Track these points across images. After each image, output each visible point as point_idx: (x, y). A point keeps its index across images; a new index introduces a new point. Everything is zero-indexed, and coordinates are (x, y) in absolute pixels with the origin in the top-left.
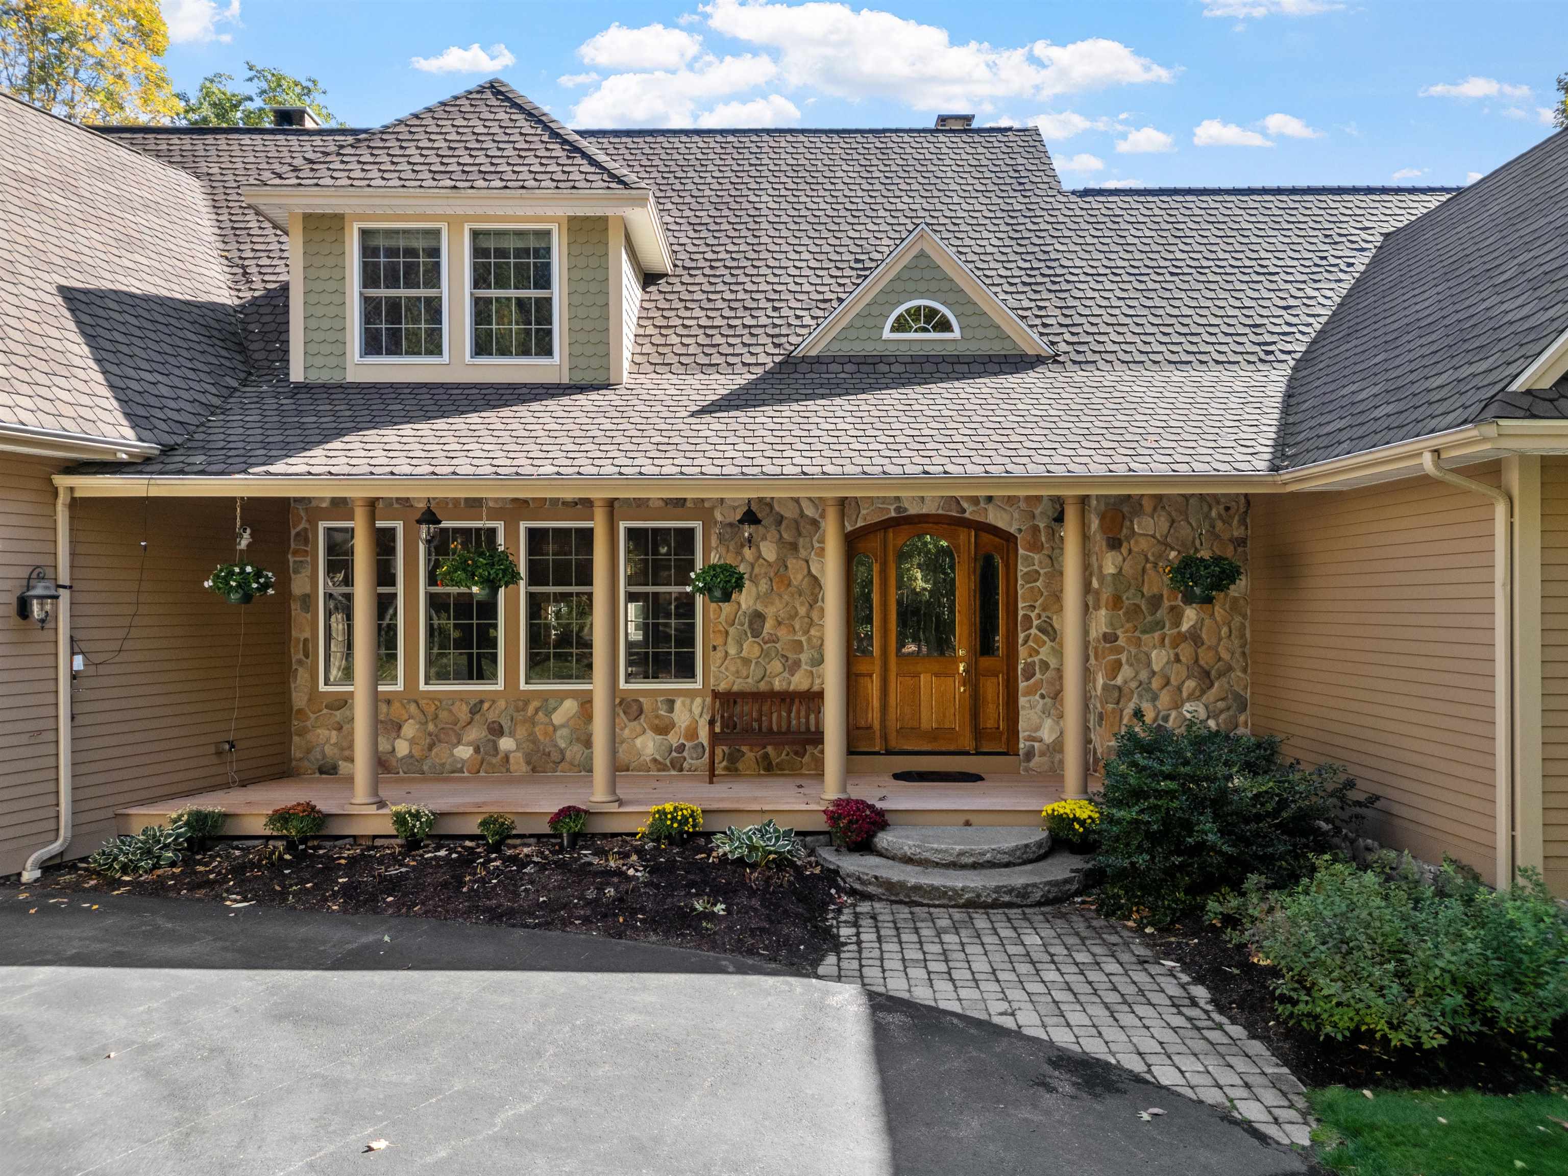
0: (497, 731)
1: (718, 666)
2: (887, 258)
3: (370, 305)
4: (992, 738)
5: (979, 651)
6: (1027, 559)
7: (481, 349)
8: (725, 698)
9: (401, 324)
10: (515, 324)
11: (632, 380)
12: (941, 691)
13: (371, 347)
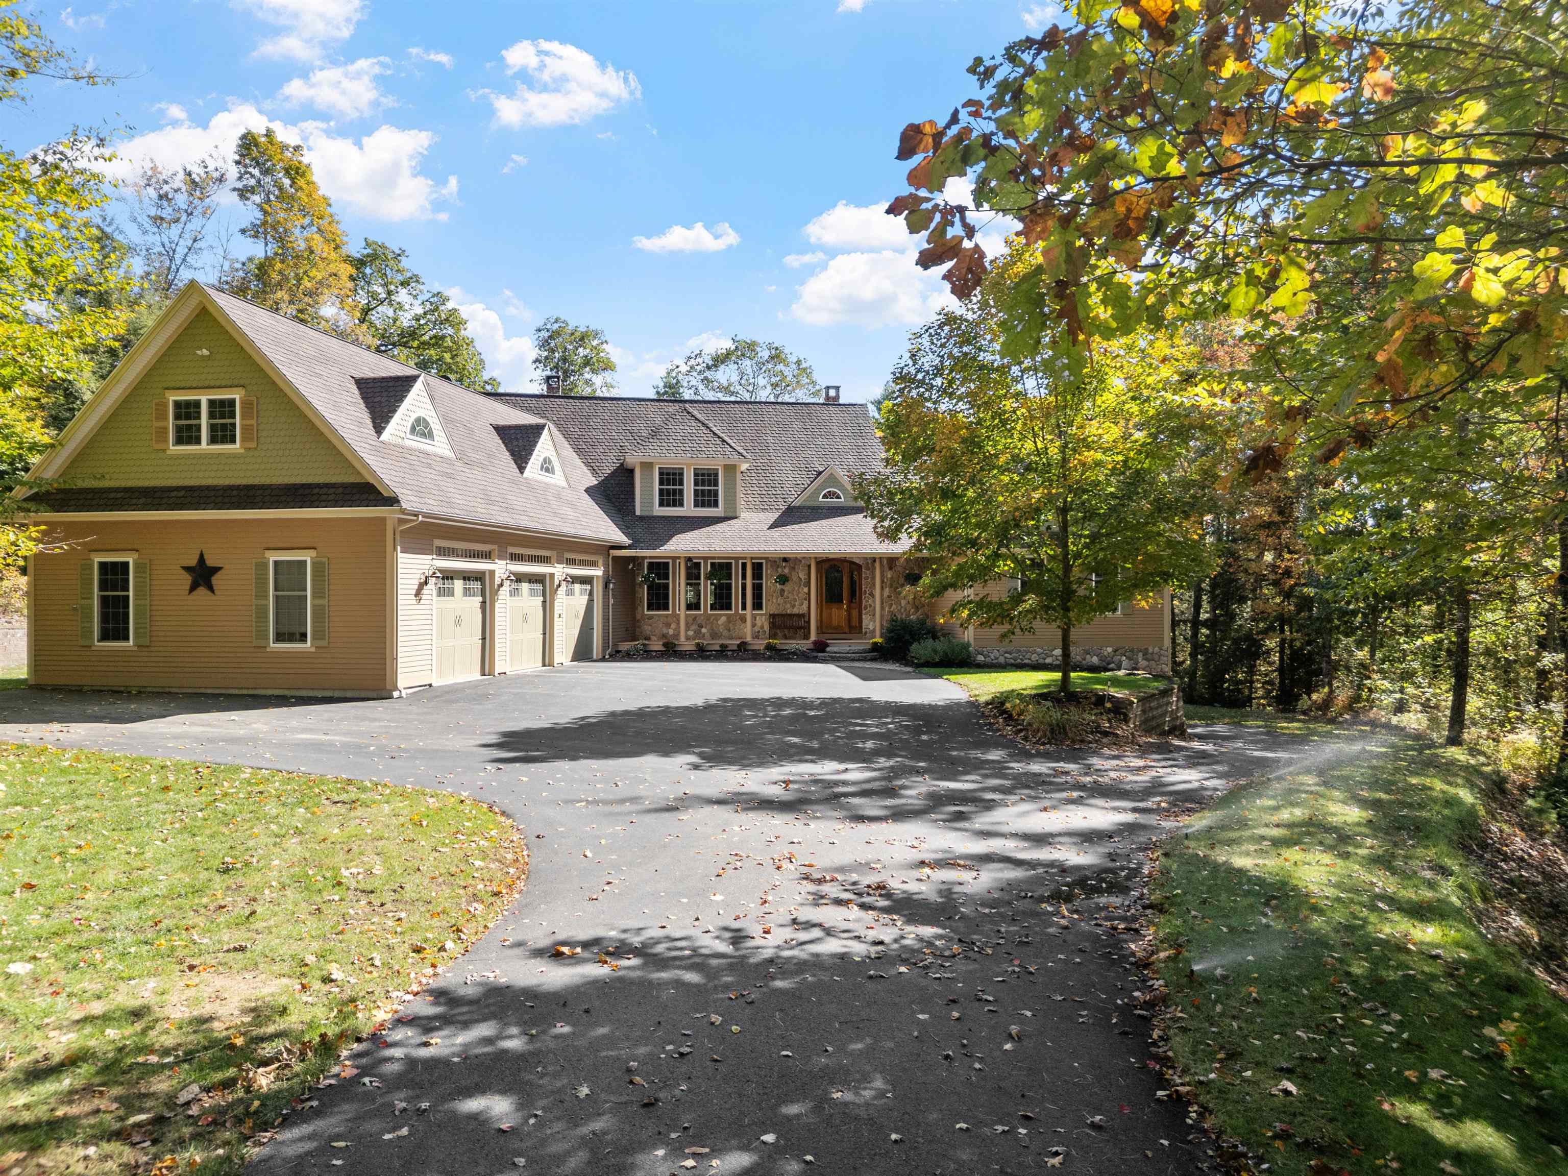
0: (701, 626)
1: (770, 606)
2: (820, 473)
3: (661, 491)
4: (855, 628)
5: (851, 601)
6: (865, 573)
7: (696, 505)
8: (773, 616)
9: (671, 497)
10: (706, 498)
11: (743, 515)
12: (839, 614)
13: (661, 504)
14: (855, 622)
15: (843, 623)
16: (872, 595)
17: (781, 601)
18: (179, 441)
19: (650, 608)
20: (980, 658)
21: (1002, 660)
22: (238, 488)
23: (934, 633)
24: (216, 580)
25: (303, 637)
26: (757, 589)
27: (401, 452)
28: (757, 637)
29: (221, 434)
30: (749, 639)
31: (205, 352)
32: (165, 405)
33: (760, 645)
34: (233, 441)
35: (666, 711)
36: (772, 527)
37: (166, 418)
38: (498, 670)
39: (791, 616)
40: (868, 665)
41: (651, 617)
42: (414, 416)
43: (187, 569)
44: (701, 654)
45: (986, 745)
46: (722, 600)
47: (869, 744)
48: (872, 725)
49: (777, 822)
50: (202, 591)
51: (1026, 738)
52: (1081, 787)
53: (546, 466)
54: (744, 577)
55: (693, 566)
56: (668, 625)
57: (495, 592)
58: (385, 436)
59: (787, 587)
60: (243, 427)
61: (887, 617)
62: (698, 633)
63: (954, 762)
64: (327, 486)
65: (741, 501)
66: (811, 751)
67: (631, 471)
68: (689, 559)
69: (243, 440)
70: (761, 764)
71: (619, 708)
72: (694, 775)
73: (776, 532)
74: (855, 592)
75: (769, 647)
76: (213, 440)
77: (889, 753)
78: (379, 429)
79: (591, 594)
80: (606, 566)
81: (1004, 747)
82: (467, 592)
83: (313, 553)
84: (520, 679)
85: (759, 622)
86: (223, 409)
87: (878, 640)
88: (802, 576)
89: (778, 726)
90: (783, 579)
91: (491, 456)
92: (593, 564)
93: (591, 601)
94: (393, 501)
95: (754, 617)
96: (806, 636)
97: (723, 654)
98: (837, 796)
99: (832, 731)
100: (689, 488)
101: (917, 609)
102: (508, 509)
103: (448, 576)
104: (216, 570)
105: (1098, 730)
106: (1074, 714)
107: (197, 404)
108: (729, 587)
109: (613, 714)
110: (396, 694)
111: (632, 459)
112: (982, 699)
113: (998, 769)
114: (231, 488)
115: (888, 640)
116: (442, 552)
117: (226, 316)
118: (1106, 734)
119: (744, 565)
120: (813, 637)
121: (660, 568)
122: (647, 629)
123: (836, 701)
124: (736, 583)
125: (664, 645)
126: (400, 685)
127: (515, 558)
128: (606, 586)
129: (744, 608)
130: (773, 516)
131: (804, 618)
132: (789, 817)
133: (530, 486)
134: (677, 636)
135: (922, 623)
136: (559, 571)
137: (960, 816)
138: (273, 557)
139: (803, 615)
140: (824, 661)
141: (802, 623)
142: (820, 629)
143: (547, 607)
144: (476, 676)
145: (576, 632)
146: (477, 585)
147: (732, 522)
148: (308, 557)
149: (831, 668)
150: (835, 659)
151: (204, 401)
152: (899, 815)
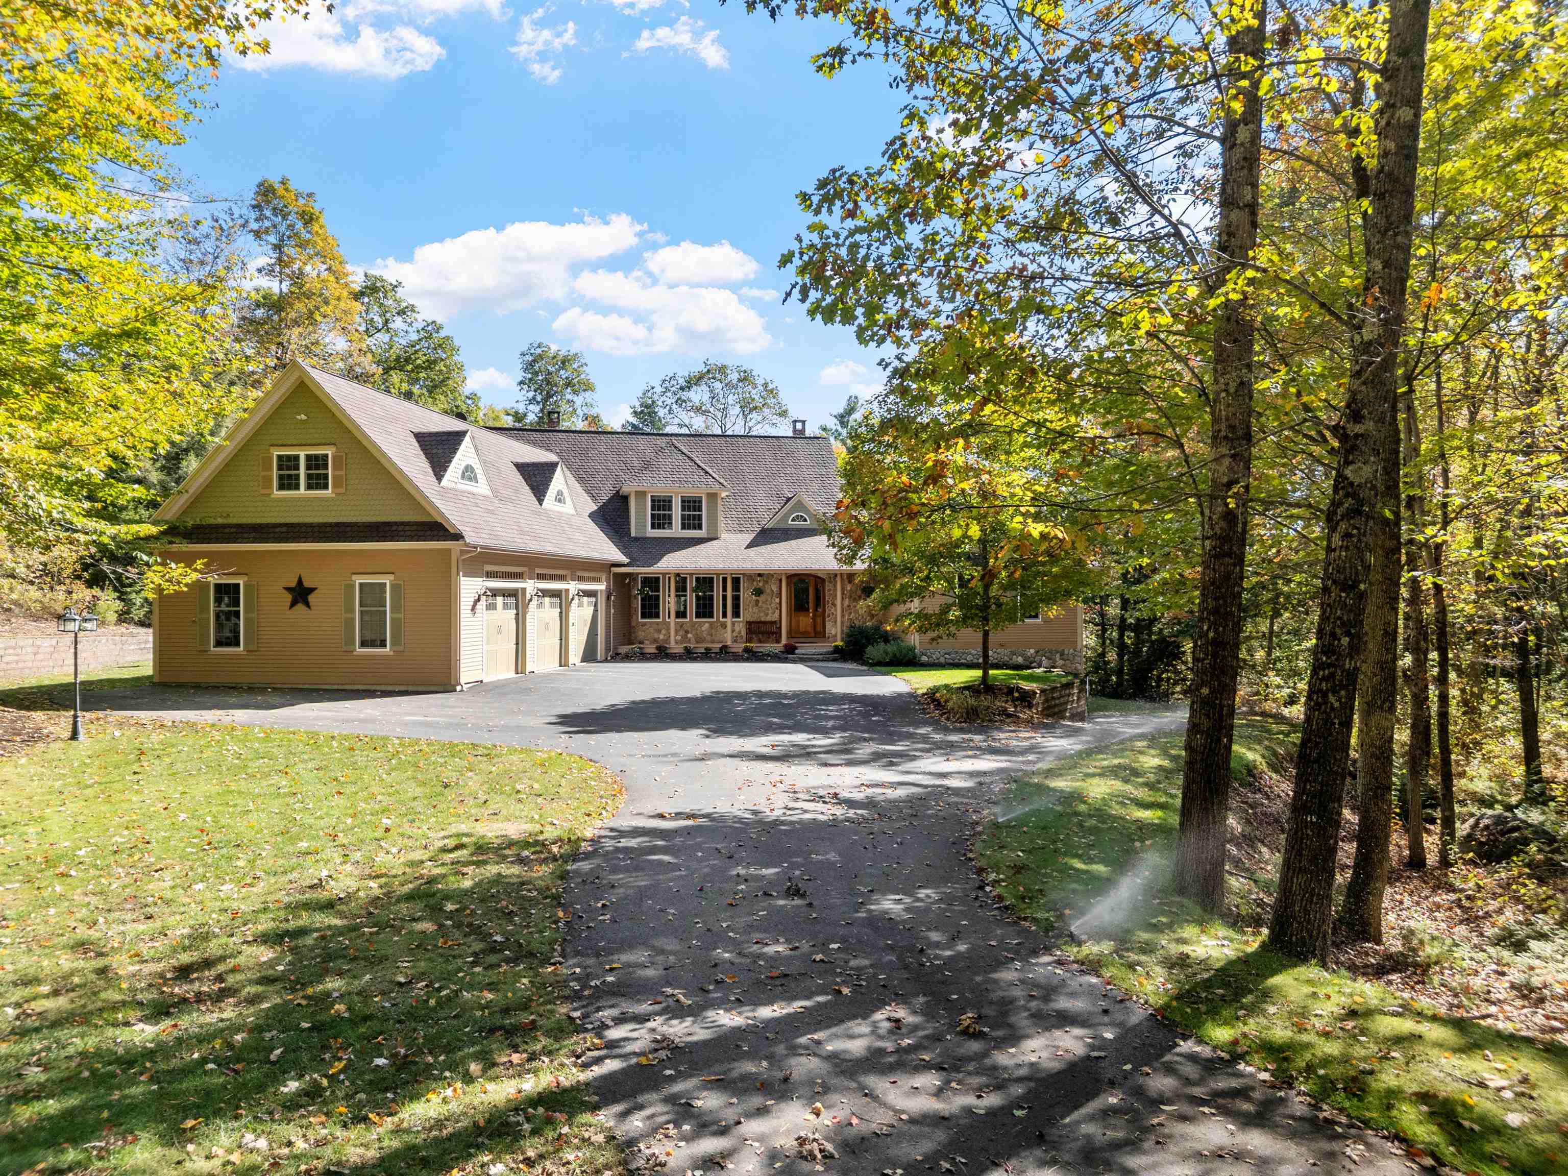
0: (688, 632)
1: (747, 614)
2: (789, 499)
3: (653, 516)
4: (819, 634)
5: (816, 610)
6: (828, 586)
7: (683, 528)
8: (749, 623)
9: (661, 520)
10: (692, 521)
11: (724, 536)
12: (805, 621)
13: (653, 527)
14: (819, 628)
15: (810, 629)
16: (834, 605)
17: (755, 610)
18: (281, 487)
19: (643, 616)
20: (924, 658)
21: (942, 660)
22: (331, 525)
23: (886, 638)
24: (312, 598)
25: (383, 644)
26: (736, 599)
27: (454, 495)
28: (735, 641)
29: (317, 481)
30: (729, 643)
31: (303, 417)
32: (271, 458)
33: (739, 648)
34: (326, 487)
35: (673, 700)
36: (748, 547)
37: (271, 469)
38: (529, 669)
39: (765, 623)
40: (830, 664)
41: (644, 624)
42: (464, 464)
43: (288, 589)
44: (689, 656)
45: (917, 725)
46: (705, 609)
47: (830, 723)
48: (833, 711)
49: (770, 766)
50: (300, 607)
51: (948, 719)
52: (979, 749)
53: (560, 498)
54: (725, 589)
55: (681, 581)
56: (659, 631)
57: (526, 606)
58: (444, 482)
59: (762, 598)
60: (334, 477)
61: (847, 624)
62: (685, 637)
63: (891, 734)
64: (402, 523)
65: (721, 524)
66: (789, 728)
67: (625, 499)
68: (678, 575)
69: (334, 487)
70: (752, 735)
71: (638, 697)
72: (707, 741)
73: (753, 551)
74: (819, 600)
75: (747, 650)
76: (309, 487)
77: (843, 729)
78: (439, 477)
79: (596, 605)
80: (608, 581)
81: (930, 725)
82: (506, 606)
83: (392, 577)
84: (547, 677)
85: (737, 628)
86: (317, 463)
87: (839, 643)
88: (775, 588)
89: (760, 710)
90: (759, 592)
91: (517, 491)
92: (597, 580)
93: (596, 611)
94: (458, 537)
95: (733, 624)
96: (778, 641)
97: (707, 656)
98: (809, 754)
99: (802, 714)
100: (677, 512)
101: (872, 616)
102: (536, 538)
103: (495, 593)
104: (312, 590)
105: (1004, 713)
106: (985, 701)
107: (297, 458)
108: (711, 597)
109: (633, 702)
110: (458, 688)
111: (628, 488)
112: (920, 692)
113: (925, 738)
114: (325, 525)
115: (848, 643)
116: (490, 575)
117: (322, 389)
118: (1009, 716)
119: (725, 580)
120: (784, 640)
121: (652, 583)
122: (641, 634)
123: (806, 693)
124: (717, 594)
125: (658, 648)
126: (462, 681)
127: (541, 577)
128: (608, 598)
129: (724, 615)
130: (749, 537)
131: (777, 624)
132: (778, 764)
133: (549, 517)
134: (667, 640)
135: (877, 629)
136: (573, 587)
137: (892, 764)
138: (359, 580)
139: (773, 623)
140: (794, 661)
141: (774, 629)
142: (790, 635)
143: (564, 617)
144: (512, 675)
145: (584, 638)
146: (512, 600)
147: (714, 542)
148: (387, 580)
149: (800, 667)
150: (802, 660)
151: (302, 455)
152: (850, 763)
